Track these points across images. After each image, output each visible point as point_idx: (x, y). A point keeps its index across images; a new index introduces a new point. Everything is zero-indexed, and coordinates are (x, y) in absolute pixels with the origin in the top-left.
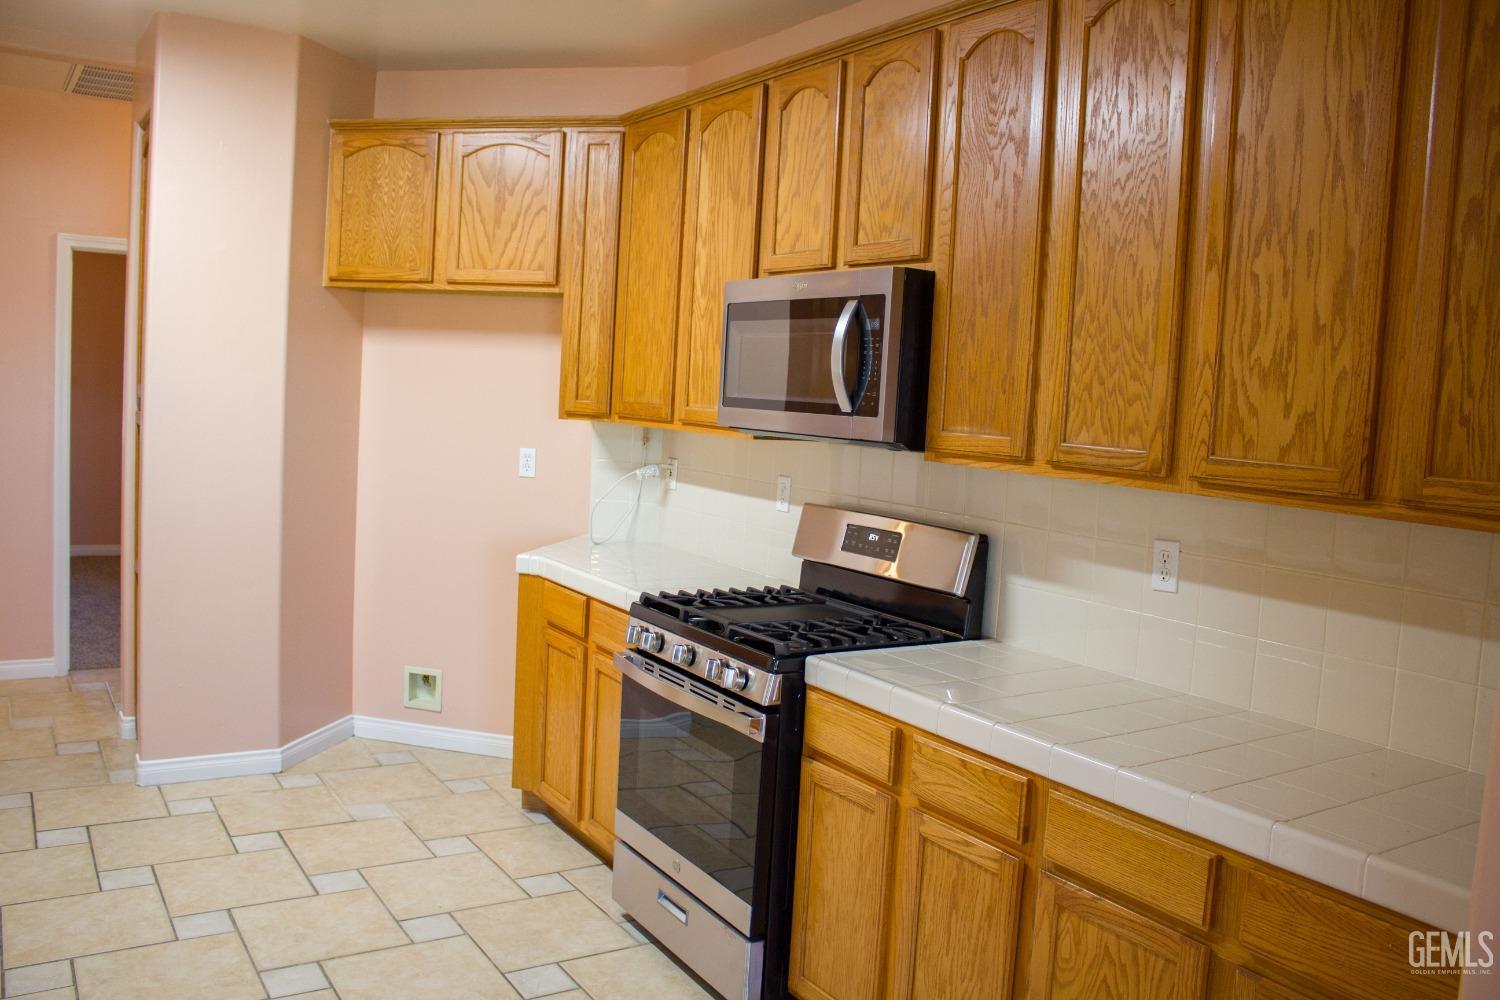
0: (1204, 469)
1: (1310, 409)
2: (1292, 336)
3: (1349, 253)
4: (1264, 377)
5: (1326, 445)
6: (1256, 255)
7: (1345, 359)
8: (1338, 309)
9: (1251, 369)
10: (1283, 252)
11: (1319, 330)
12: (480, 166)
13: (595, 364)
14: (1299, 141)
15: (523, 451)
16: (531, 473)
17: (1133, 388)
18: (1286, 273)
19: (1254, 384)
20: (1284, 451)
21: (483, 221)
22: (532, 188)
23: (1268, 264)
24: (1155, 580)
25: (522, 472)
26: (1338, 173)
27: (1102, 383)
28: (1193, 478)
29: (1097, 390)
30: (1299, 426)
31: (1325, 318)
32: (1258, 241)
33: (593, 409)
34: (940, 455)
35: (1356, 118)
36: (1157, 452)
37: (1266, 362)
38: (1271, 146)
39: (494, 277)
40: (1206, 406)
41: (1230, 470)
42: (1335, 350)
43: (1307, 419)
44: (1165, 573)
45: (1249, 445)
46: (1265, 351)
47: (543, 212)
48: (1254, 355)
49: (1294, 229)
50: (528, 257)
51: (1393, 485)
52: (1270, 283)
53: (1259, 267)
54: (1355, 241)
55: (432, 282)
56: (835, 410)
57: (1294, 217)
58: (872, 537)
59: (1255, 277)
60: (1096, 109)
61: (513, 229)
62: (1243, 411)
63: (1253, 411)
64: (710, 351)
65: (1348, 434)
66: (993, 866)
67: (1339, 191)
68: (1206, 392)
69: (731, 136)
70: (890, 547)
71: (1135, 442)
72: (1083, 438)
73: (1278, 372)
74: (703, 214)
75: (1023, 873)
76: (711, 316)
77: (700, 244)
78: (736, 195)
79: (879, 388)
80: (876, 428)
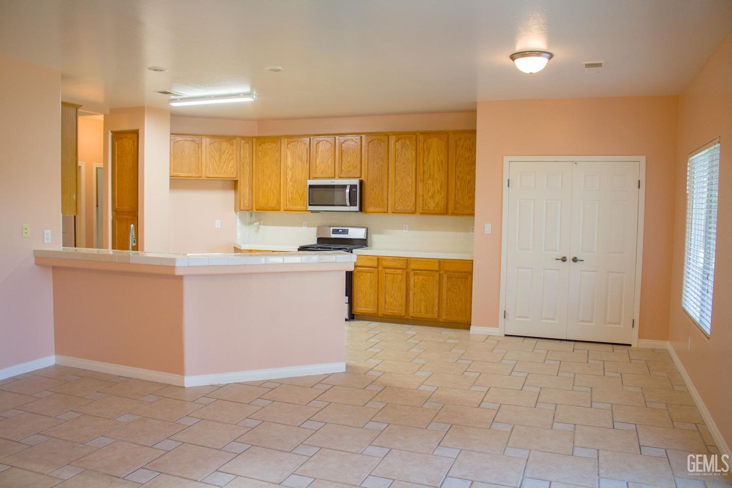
0: (421, 211)
2: (434, 192)
3: (442, 181)
5: (441, 207)
6: (428, 180)
7: (442, 195)
8: (441, 188)
9: (428, 197)
10: (432, 180)
11: (438, 191)
12: (214, 146)
13: (248, 197)
14: (434, 165)
15: (217, 221)
16: (219, 227)
17: (408, 200)
18: (433, 183)
19: (429, 199)
20: (434, 208)
21: (216, 162)
22: (229, 153)
23: (430, 182)
24: (404, 231)
25: (216, 227)
26: (440, 170)
27: (402, 199)
29: (401, 200)
30: (436, 205)
31: (439, 189)
32: (428, 178)
33: (248, 209)
34: (366, 212)
35: (442, 163)
36: (413, 209)
37: (430, 195)
38: (429, 165)
39: (219, 176)
40: (422, 202)
41: (426, 211)
42: (441, 194)
43: (437, 203)
44: (406, 230)
45: (428, 207)
46: (430, 194)
47: (232, 160)
49: (434, 177)
50: (229, 170)
51: (450, 212)
52: (430, 184)
53: (428, 182)
54: (443, 179)
55: (201, 177)
56: (346, 205)
57: (434, 175)
58: (340, 231)
59: (428, 184)
60: (398, 156)
61: (225, 163)
62: (427, 203)
63: (429, 203)
64: (294, 194)
65: (444, 205)
66: (402, 273)
67: (440, 172)
68: (421, 200)
69: (298, 147)
70: (345, 232)
71: (409, 208)
72: (399, 208)
73: (432, 197)
74: (289, 163)
75: (407, 272)
76: (294, 186)
77: (288, 170)
78: (301, 160)
79: (356, 201)
80: (356, 208)
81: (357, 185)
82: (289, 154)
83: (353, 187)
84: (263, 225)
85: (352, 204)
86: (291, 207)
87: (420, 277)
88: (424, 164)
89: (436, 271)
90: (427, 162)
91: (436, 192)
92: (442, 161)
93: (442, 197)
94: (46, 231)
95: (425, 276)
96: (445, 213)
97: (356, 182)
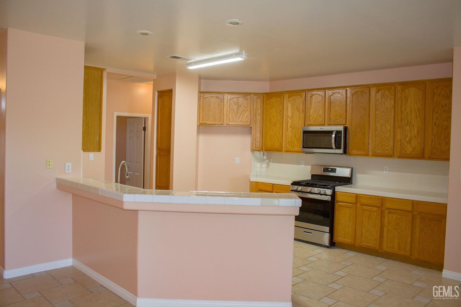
0: (399, 155)
1: (414, 146)
2: (411, 137)
3: (419, 127)
4: (407, 143)
5: (417, 151)
6: (406, 126)
7: (419, 140)
8: (418, 134)
9: (405, 142)
10: (409, 127)
11: (415, 137)
12: (233, 101)
13: (259, 140)
14: (411, 112)
15: (237, 158)
16: (238, 163)
17: (387, 144)
18: (410, 129)
20: (411, 152)
21: (234, 113)
22: (245, 106)
24: (384, 172)
25: (236, 163)
26: (417, 117)
27: (381, 144)
28: (397, 156)
29: (380, 145)
31: (416, 134)
32: (406, 125)
33: (259, 149)
34: (350, 155)
35: (419, 110)
36: (392, 153)
37: (408, 140)
38: (407, 113)
39: (237, 123)
40: (399, 146)
41: (403, 155)
42: (418, 139)
43: (414, 148)
44: (386, 171)
45: (406, 151)
46: (407, 139)
47: (247, 111)
48: (406, 139)
49: (411, 124)
50: (244, 120)
51: (426, 156)
52: (408, 130)
53: (406, 128)
54: (420, 126)
55: (223, 124)
56: (332, 148)
57: (411, 122)
58: (329, 169)
59: (405, 130)
60: (378, 105)
61: (241, 114)
62: (404, 147)
63: (406, 147)
64: (293, 138)
65: (420, 150)
67: (417, 119)
68: (399, 145)
69: (296, 100)
70: (334, 171)
71: (387, 152)
72: (378, 151)
73: (409, 142)
74: (290, 114)
75: (382, 210)
76: (293, 132)
77: (289, 119)
78: (299, 111)
79: (341, 145)
80: (341, 151)
81: (341, 131)
82: (289, 105)
83: (338, 132)
84: (272, 163)
85: (338, 147)
86: (290, 148)
87: (394, 215)
88: (402, 112)
89: (410, 212)
90: (405, 110)
91: (413, 136)
92: (419, 109)
93: (419, 143)
94: (67, 164)
95: (399, 215)
96: (421, 156)
97: (341, 128)
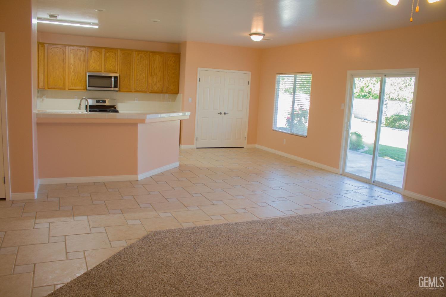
0: (150, 91)
2: (157, 82)
3: (161, 77)
6: (154, 76)
10: (156, 76)
11: (159, 82)
14: (157, 68)
17: (143, 85)
18: (156, 78)
19: (154, 85)
20: (157, 90)
27: (140, 85)
31: (159, 81)
33: (43, 88)
34: (120, 91)
36: (146, 90)
38: (155, 69)
40: (150, 87)
41: (152, 91)
43: (158, 88)
44: (136, 100)
45: (154, 89)
46: (155, 83)
51: (164, 92)
56: (111, 87)
57: (157, 74)
58: (101, 101)
59: (154, 78)
60: (138, 62)
62: (153, 87)
63: (154, 87)
64: (75, 80)
65: (161, 89)
67: (160, 72)
69: (78, 52)
70: (104, 102)
71: (144, 90)
72: (138, 89)
73: (156, 85)
74: (72, 61)
76: (75, 76)
77: (71, 66)
78: (80, 60)
80: (117, 89)
81: (117, 77)
82: (72, 56)
85: (116, 87)
86: (73, 87)
88: (152, 68)
90: (154, 67)
91: (158, 82)
92: (161, 67)
93: (161, 85)
96: (161, 92)
97: (117, 75)
